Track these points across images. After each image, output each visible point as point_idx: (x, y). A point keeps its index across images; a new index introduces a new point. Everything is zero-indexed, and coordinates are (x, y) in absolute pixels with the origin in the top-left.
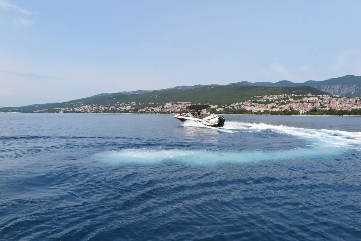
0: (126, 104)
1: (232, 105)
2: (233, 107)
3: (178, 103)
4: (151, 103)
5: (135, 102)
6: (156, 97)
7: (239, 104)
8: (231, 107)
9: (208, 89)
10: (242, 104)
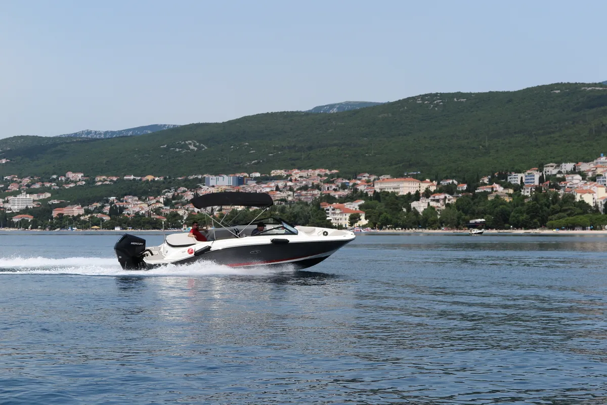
0: (37, 186)
1: (516, 178)
2: (518, 188)
3: (274, 173)
4: (150, 178)
5: (80, 175)
6: (185, 147)
7: (555, 172)
8: (507, 186)
9: (437, 105)
10: (574, 172)
